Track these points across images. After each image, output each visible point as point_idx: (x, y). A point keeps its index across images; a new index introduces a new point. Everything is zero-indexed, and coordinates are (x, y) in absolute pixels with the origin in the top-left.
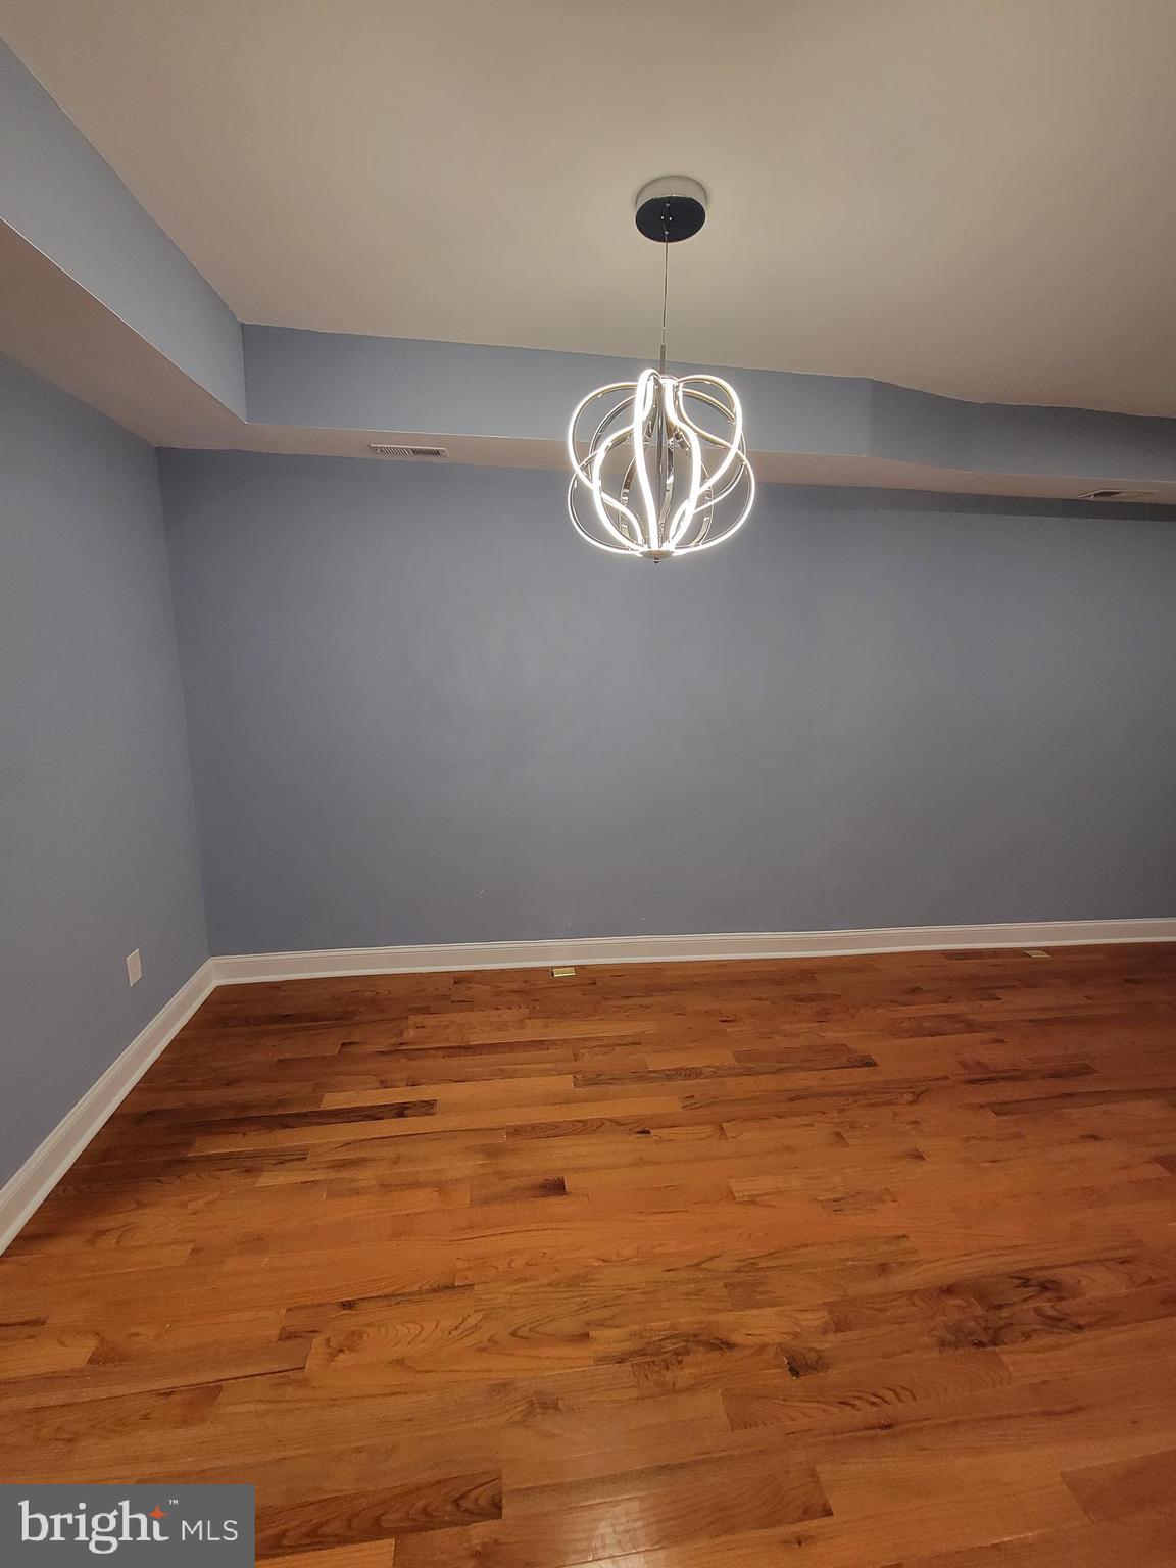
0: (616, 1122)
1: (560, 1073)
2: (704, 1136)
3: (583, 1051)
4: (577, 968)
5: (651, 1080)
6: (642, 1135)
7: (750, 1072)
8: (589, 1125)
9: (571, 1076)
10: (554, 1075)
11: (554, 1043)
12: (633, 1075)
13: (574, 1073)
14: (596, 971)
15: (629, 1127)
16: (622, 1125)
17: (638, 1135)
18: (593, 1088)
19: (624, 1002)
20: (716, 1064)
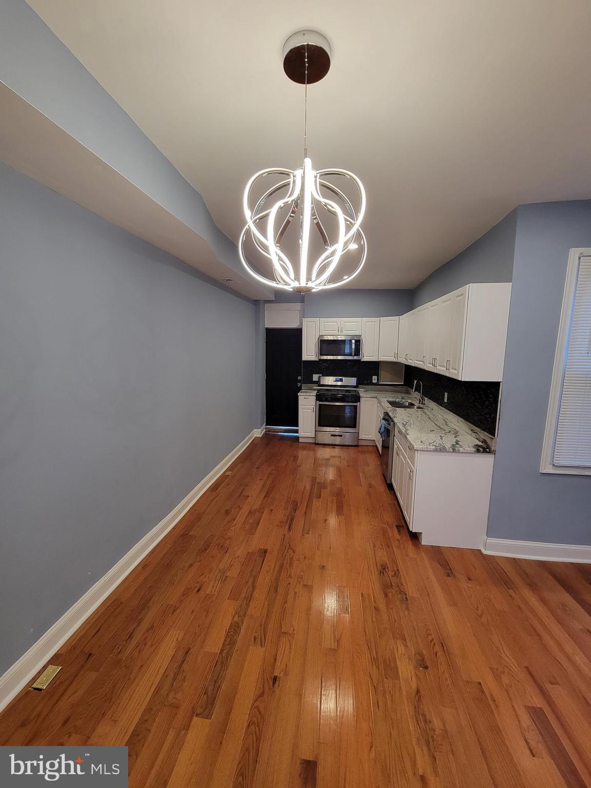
0: (259, 696)
1: (187, 727)
2: (288, 646)
3: (171, 696)
4: (54, 661)
5: (229, 655)
6: (277, 683)
7: (249, 599)
8: (254, 719)
9: (195, 719)
10: (185, 735)
11: (143, 721)
12: (218, 667)
13: (193, 713)
14: (74, 647)
15: (267, 689)
16: (263, 692)
17: (276, 685)
18: (218, 703)
19: (134, 642)
20: (233, 613)
